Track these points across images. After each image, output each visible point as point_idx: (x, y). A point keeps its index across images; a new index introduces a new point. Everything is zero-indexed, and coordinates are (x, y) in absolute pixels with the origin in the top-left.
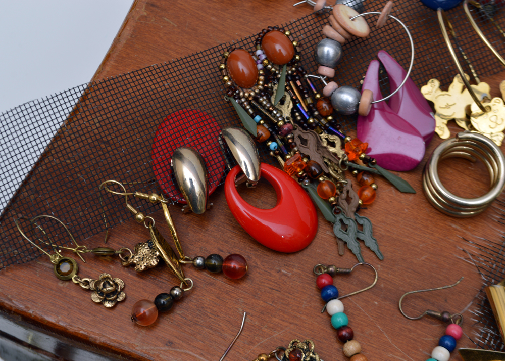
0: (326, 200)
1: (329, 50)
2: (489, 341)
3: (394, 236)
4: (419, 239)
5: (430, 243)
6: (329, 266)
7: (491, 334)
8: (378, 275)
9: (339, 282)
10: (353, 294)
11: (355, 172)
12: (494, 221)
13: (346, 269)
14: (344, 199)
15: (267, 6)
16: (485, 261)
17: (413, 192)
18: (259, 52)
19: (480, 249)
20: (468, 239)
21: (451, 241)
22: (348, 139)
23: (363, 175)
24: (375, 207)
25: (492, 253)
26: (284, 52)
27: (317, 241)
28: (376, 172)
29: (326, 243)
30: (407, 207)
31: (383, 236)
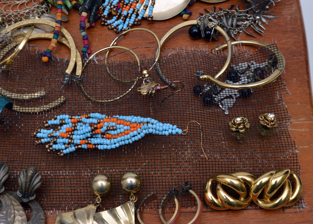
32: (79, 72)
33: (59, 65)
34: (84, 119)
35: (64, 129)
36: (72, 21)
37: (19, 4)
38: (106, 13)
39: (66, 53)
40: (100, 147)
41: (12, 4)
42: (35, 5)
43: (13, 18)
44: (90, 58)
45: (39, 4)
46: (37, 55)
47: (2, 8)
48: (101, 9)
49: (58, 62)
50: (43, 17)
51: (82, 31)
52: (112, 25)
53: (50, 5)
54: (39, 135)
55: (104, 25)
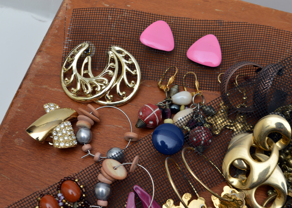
1: (102, 189)
15: (65, 159)
18: (59, 195)
26: (75, 194)
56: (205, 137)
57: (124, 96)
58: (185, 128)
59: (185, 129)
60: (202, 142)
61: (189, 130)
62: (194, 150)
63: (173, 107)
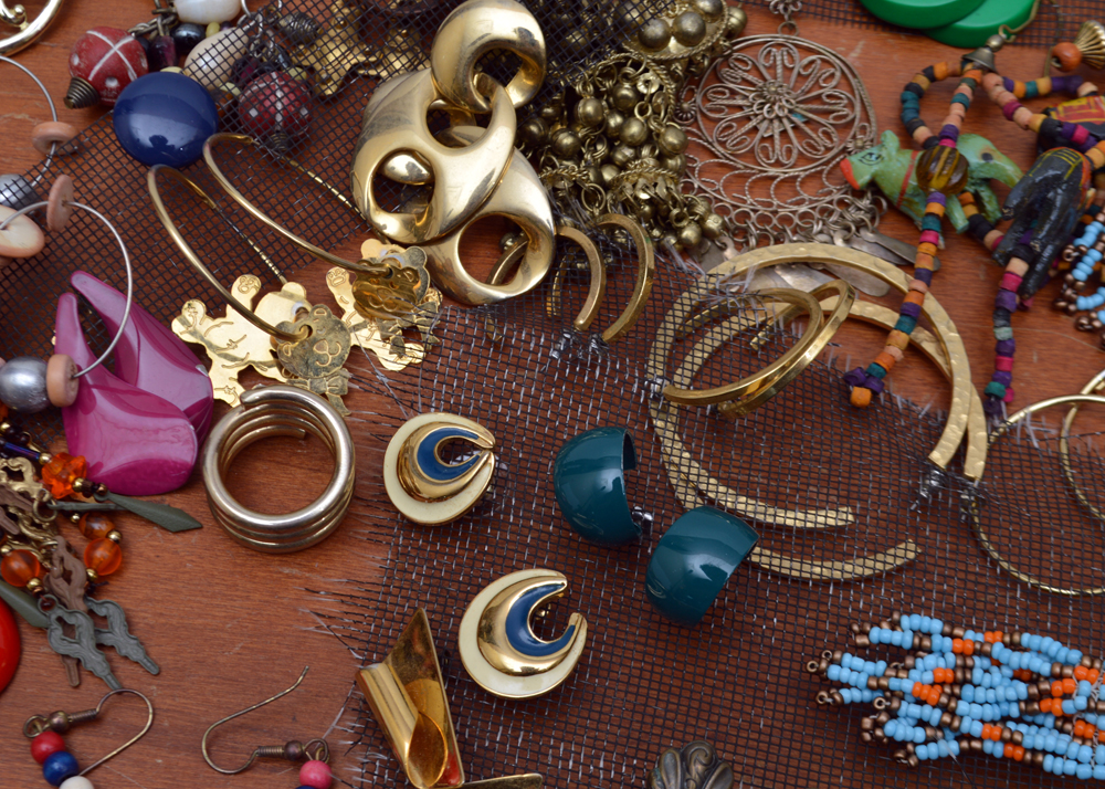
0: (23, 588)
2: (381, 776)
3: (174, 622)
4: (224, 614)
5: (246, 616)
6: (53, 715)
7: (381, 761)
8: (152, 705)
9: (80, 741)
10: (109, 756)
11: (75, 517)
12: (361, 541)
13: (86, 711)
14: (58, 577)
16: (355, 622)
17: (197, 525)
19: (342, 602)
20: (317, 589)
21: (285, 601)
22: (45, 457)
23: (87, 520)
24: (129, 574)
25: (366, 603)
27: (24, 671)
28: (112, 508)
29: (42, 671)
30: (190, 558)
31: (152, 627)
32: (975, 466)
33: (903, 423)
34: (998, 650)
35: (927, 669)
36: (952, 274)
37: (777, 177)
38: (1081, 273)
39: (925, 385)
40: (1049, 763)
41: (754, 174)
42: (830, 193)
43: (753, 224)
44: (1012, 420)
45: (846, 193)
46: (829, 373)
47: (719, 181)
48: (1069, 256)
49: (898, 411)
50: (859, 243)
51: (1002, 322)
52: (1094, 315)
53: (884, 204)
54: (834, 672)
55: (1065, 311)
56: (285, 100)
57: (20, 19)
58: (224, 88)
59: (223, 91)
60: (279, 118)
61: (236, 91)
62: (253, 144)
63: (183, 33)
